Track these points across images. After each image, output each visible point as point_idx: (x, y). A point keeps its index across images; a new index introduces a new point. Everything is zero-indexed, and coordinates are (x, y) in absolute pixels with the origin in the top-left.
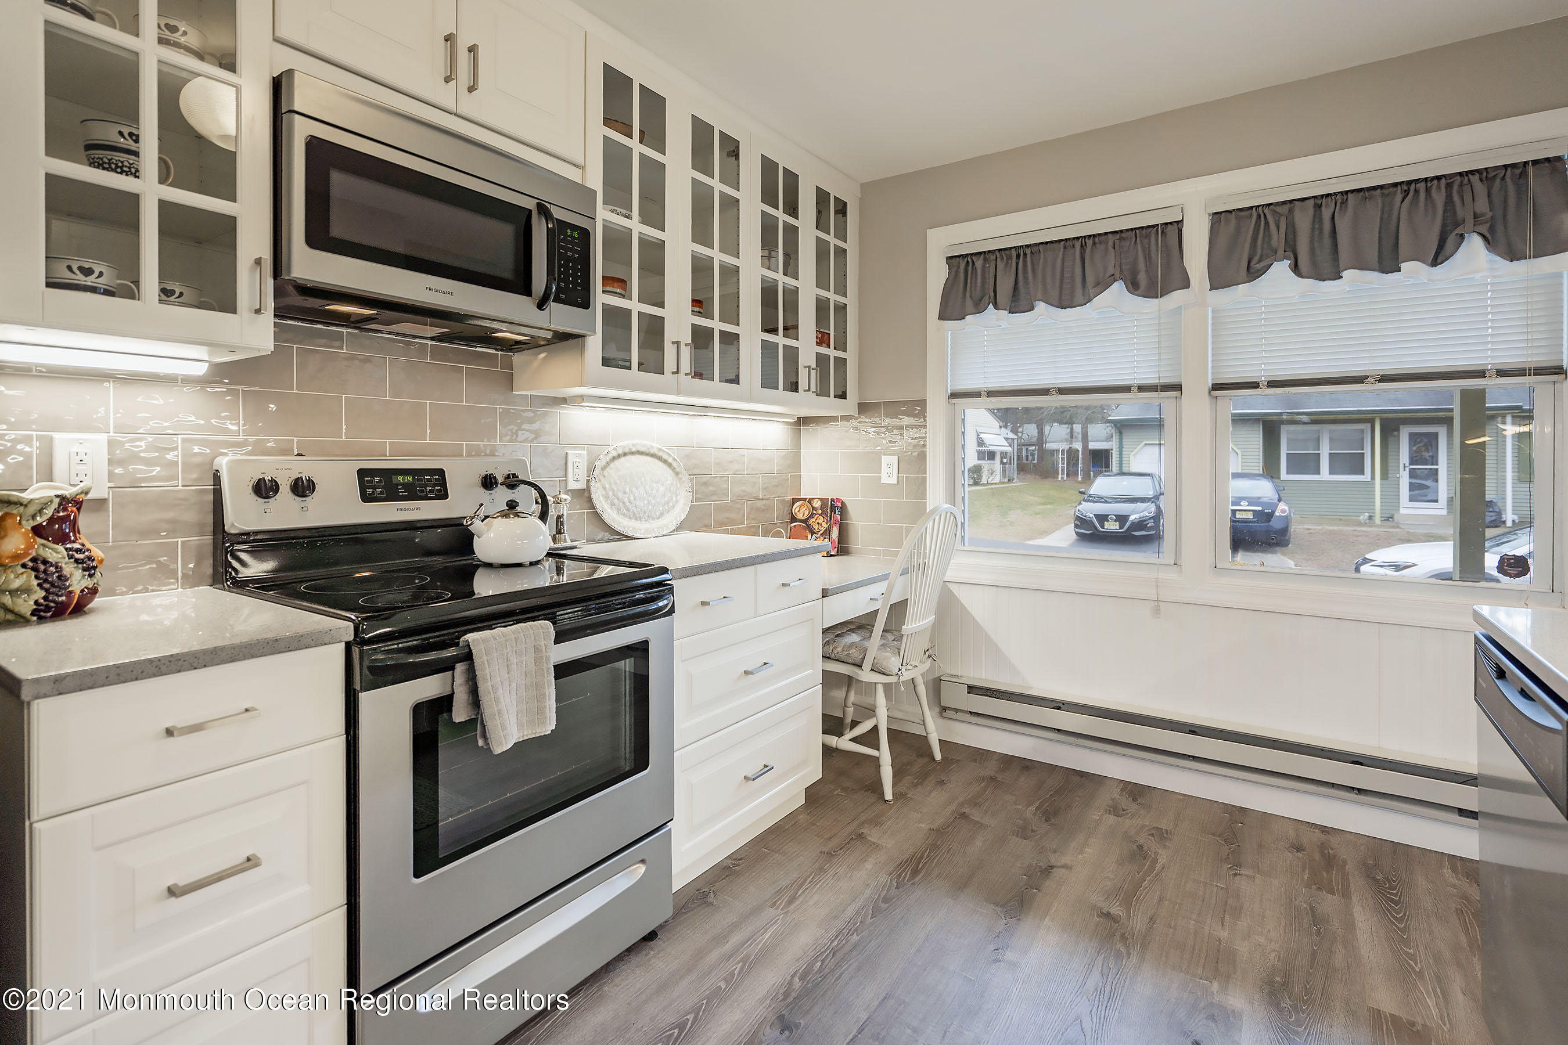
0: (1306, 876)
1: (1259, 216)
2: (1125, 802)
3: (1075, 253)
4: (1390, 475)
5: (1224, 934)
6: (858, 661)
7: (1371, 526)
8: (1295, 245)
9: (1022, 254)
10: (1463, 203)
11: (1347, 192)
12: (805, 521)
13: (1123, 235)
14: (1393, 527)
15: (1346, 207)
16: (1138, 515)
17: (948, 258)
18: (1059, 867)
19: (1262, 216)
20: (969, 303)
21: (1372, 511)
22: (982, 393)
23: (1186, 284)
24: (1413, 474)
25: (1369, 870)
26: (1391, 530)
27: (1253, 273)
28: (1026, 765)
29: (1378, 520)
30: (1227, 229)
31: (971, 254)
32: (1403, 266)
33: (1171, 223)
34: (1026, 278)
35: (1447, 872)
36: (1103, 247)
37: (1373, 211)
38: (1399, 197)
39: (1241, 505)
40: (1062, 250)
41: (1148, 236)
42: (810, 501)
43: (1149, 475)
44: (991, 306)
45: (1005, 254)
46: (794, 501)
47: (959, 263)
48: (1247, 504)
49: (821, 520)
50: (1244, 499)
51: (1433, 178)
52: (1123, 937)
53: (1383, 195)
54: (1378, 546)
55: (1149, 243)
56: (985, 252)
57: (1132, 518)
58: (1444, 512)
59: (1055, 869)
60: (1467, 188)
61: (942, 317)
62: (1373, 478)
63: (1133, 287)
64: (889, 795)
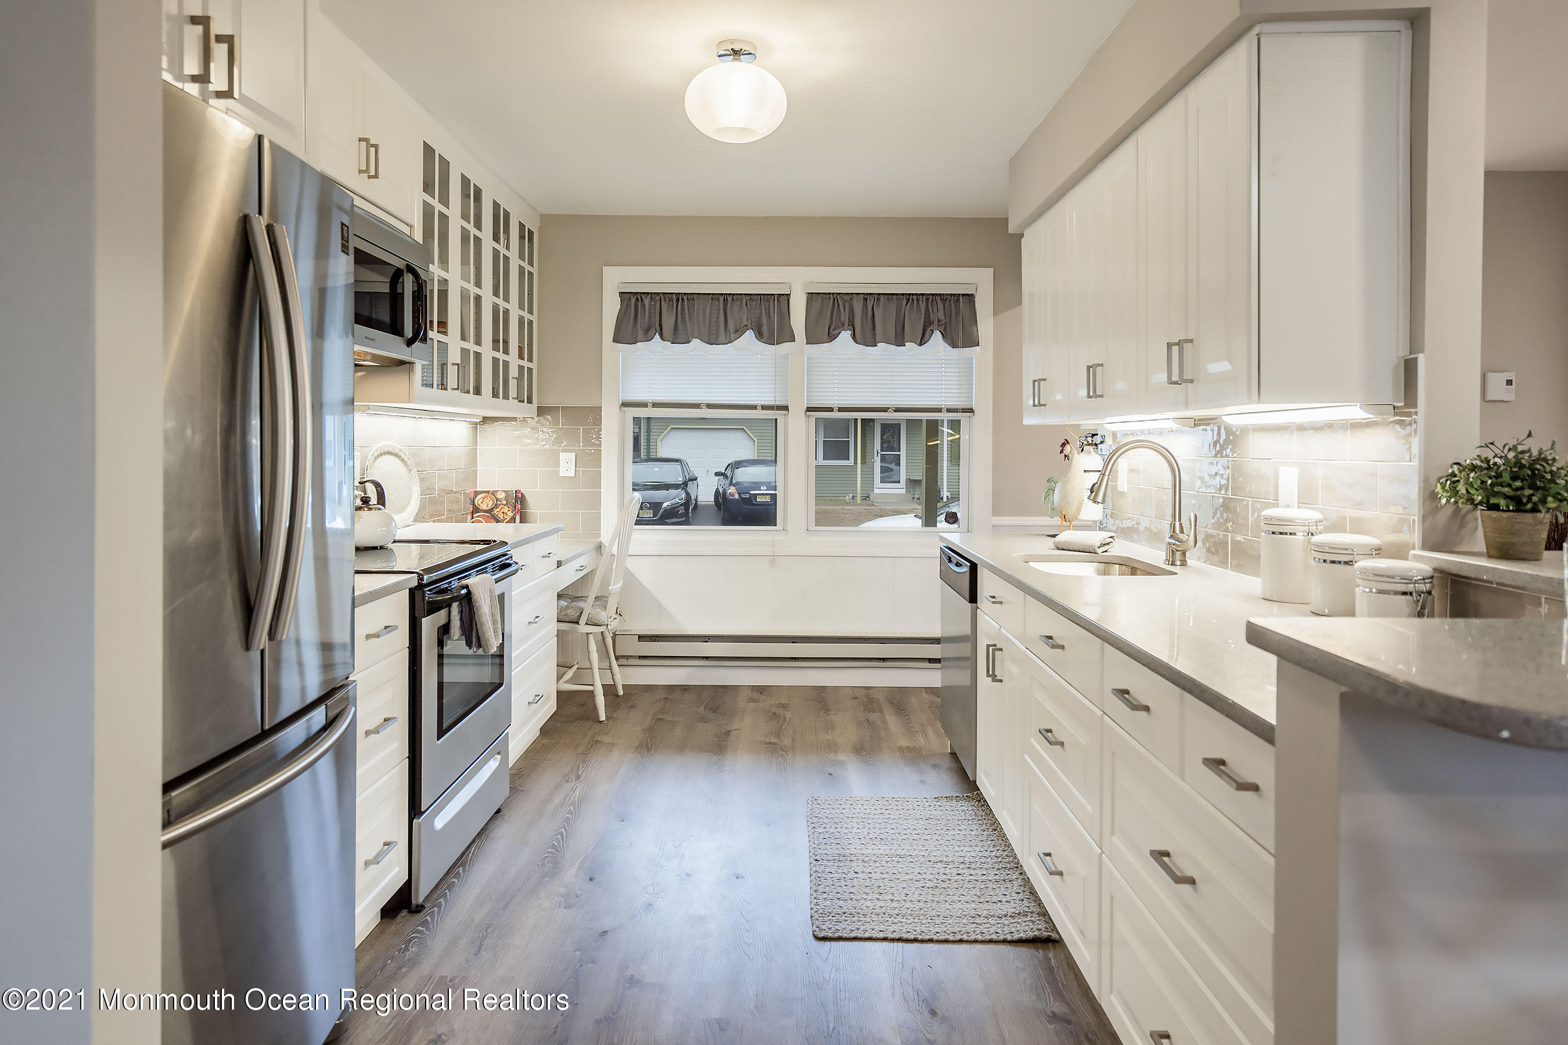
0: (862, 709)
1: (834, 299)
2: (756, 696)
3: (719, 305)
4: (867, 460)
5: (830, 737)
6: (574, 619)
7: (853, 505)
8: (853, 321)
9: (680, 299)
10: (933, 312)
11: (880, 294)
12: (490, 511)
13: (753, 297)
14: (869, 505)
15: (880, 303)
16: (670, 502)
17: (620, 293)
18: (733, 730)
19: (836, 300)
20: (640, 333)
21: (855, 492)
22: (649, 404)
23: (793, 339)
24: (883, 459)
25: (890, 701)
26: (868, 508)
27: (831, 337)
28: (685, 689)
29: (859, 501)
30: (817, 305)
31: (641, 293)
32: (906, 344)
33: (783, 295)
34: (683, 318)
35: (924, 695)
36: (738, 303)
37: (893, 306)
38: (905, 302)
39: (761, 490)
40: (710, 300)
41: (768, 301)
42: (494, 493)
43: (677, 461)
44: (657, 336)
45: (668, 297)
46: (477, 493)
47: (630, 298)
48: (766, 488)
49: (506, 510)
50: (762, 484)
51: (920, 294)
52: (781, 749)
53: (897, 299)
54: (860, 522)
55: (769, 306)
56: (651, 293)
57: (665, 505)
58: (903, 491)
59: (731, 732)
60: (935, 303)
61: (615, 340)
62: (856, 463)
63: (760, 335)
64: (603, 717)
